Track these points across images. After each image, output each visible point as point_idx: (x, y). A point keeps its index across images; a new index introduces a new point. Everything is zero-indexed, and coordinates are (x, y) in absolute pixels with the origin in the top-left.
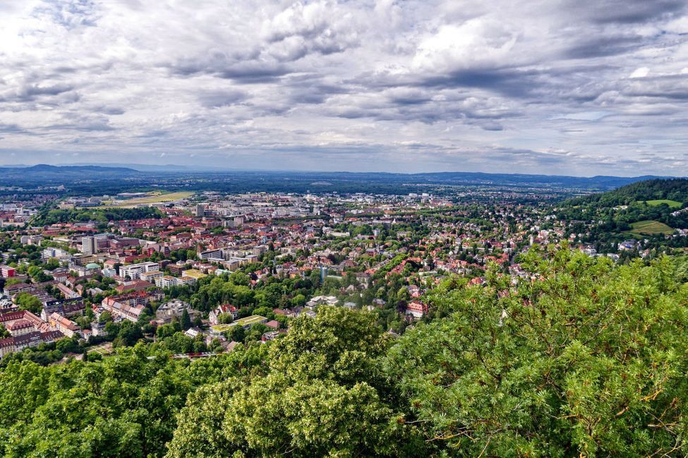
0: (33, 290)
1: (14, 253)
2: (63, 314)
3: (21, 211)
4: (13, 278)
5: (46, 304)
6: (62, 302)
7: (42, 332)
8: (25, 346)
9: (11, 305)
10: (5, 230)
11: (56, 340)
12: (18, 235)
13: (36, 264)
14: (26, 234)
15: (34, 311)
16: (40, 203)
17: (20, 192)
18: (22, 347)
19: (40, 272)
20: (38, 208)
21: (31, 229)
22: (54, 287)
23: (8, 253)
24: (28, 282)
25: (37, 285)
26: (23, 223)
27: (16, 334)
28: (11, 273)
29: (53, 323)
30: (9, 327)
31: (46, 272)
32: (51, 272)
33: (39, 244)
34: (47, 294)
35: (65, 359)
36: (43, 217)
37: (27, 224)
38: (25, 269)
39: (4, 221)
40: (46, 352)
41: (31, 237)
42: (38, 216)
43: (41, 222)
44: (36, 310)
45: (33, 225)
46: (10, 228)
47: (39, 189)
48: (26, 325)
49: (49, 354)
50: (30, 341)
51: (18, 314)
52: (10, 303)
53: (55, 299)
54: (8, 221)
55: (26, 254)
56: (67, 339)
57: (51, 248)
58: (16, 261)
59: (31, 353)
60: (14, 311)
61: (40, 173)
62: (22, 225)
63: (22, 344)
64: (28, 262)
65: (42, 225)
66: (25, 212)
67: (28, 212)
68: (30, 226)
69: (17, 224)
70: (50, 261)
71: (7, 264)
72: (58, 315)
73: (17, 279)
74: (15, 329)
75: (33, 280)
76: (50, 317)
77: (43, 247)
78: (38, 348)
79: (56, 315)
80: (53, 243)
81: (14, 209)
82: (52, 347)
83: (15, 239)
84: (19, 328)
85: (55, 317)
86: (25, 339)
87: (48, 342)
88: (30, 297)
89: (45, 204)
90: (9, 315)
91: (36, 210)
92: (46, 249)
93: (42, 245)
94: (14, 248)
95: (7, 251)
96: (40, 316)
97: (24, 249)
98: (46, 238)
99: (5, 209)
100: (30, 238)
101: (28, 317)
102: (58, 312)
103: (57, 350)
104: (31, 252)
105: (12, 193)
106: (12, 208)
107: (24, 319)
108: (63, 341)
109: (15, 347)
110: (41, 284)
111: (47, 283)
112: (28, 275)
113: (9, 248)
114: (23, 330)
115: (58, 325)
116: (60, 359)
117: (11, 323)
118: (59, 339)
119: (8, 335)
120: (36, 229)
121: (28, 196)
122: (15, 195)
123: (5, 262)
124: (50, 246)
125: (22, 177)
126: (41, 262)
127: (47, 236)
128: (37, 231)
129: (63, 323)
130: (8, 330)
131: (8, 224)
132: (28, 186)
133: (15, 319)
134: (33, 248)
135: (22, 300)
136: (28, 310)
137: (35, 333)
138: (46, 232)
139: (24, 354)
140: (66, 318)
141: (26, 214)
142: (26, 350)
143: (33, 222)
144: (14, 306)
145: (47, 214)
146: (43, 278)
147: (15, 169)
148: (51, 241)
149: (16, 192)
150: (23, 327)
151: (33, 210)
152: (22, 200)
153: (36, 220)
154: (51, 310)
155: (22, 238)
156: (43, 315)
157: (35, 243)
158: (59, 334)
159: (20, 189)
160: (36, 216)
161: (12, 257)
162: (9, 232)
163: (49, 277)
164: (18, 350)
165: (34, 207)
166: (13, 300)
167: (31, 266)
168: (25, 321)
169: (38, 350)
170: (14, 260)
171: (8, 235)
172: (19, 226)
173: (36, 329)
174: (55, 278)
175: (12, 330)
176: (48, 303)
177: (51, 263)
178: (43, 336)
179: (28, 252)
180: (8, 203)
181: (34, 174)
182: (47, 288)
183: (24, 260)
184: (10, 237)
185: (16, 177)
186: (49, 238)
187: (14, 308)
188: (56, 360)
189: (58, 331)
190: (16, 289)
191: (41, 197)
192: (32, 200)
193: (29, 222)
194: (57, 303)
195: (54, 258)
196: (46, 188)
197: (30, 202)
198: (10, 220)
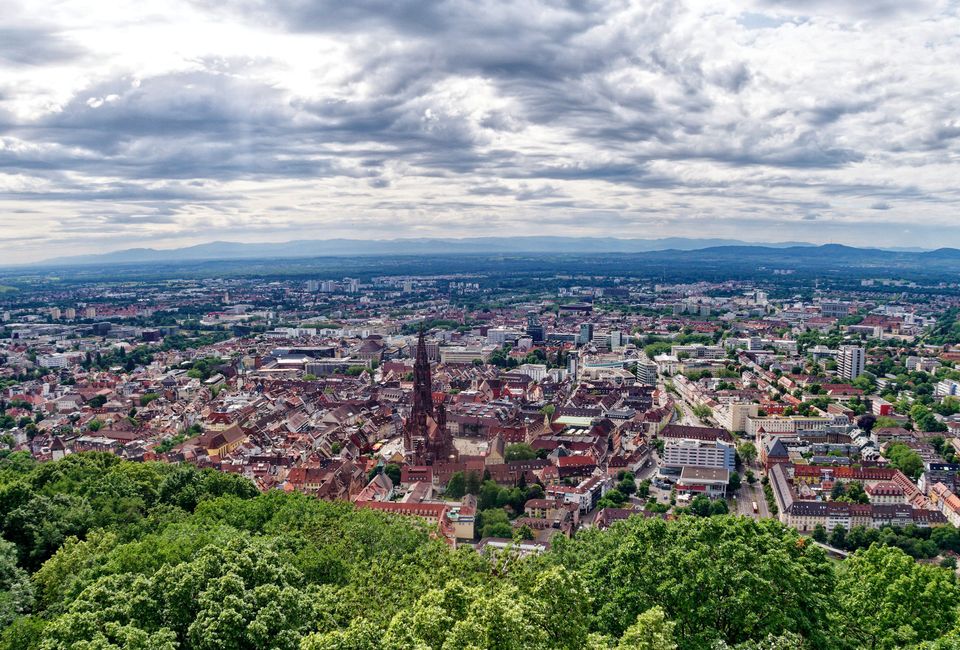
0: (913, 440)
1: (894, 381)
2: (952, 488)
3: (910, 318)
4: (887, 418)
5: (928, 467)
6: (954, 469)
7: (914, 507)
8: (886, 523)
9: (877, 457)
10: (885, 344)
11: (933, 525)
12: (903, 354)
13: (924, 402)
14: (915, 354)
15: (908, 473)
16: (940, 308)
17: (912, 289)
18: (880, 523)
19: (928, 416)
20: (936, 316)
21: (923, 347)
22: (946, 443)
23: (885, 380)
24: (909, 427)
25: (921, 435)
26: (913, 337)
27: (876, 501)
28: (885, 410)
29: (935, 498)
30: (868, 489)
31: (938, 418)
32: (945, 419)
33: (933, 373)
34: (933, 451)
35: (940, 558)
36: (943, 332)
37: (917, 340)
38: (907, 407)
39: (885, 331)
40: (914, 539)
41: (922, 359)
42: (936, 328)
43: (939, 338)
44: (912, 471)
45: (927, 342)
46: (892, 343)
47: (941, 286)
48: (894, 491)
49: (918, 543)
50: (894, 517)
51: (884, 472)
52: (877, 453)
53: (945, 462)
54: (890, 331)
55: (912, 384)
56: (950, 528)
57: (951, 381)
58: (895, 393)
59: (892, 534)
60: (881, 466)
61: (946, 261)
62: (910, 339)
63: (882, 518)
64: (914, 397)
65: (940, 343)
66: (916, 321)
67: (921, 321)
68: (922, 342)
69: (903, 338)
70: (946, 401)
71: (881, 396)
72: (945, 488)
73: (894, 420)
74: (876, 493)
75: (915, 426)
76: (931, 487)
77: (938, 378)
78: (904, 529)
79: (940, 486)
80: (955, 373)
81: (900, 315)
82: (925, 534)
83: (897, 360)
84: (882, 494)
85: (939, 489)
86: (889, 512)
87: (921, 526)
88: (907, 451)
89: (949, 311)
90: (871, 471)
91: (933, 319)
92: (943, 381)
93: (936, 374)
94: (894, 374)
95: (884, 376)
96: (916, 483)
97: (910, 376)
98: (944, 364)
99: (888, 313)
100: (919, 361)
101: (899, 480)
102: (945, 482)
103: (931, 541)
104: (920, 383)
105: (900, 290)
106: (898, 312)
107: (893, 481)
108: (944, 530)
109: (872, 520)
110: (927, 435)
111: (936, 435)
112: (909, 416)
113: (888, 372)
114: (887, 497)
115: (940, 503)
116: (932, 556)
117: (873, 484)
118: (938, 525)
119: (865, 500)
120: (931, 349)
121: (922, 296)
122: (904, 294)
123: (879, 392)
124: (950, 378)
125: (915, 266)
126: (933, 401)
127: (947, 361)
128: (933, 351)
129: (949, 502)
130: (867, 493)
131: (890, 336)
132: (925, 282)
133: (879, 479)
134: (923, 378)
135: (894, 454)
136: (901, 470)
137: (903, 507)
138: (946, 354)
139: (881, 534)
140: (956, 494)
141: (918, 323)
142: (885, 529)
143: (928, 337)
144: (881, 459)
145: (950, 326)
146: (932, 426)
147: (907, 254)
148: (952, 370)
149: (903, 289)
150: (888, 494)
151: (929, 318)
152: (914, 302)
153: (932, 335)
154: (935, 478)
155: (908, 360)
156: (922, 483)
157: (927, 370)
158: (939, 517)
159: (912, 285)
160: (933, 327)
161: (889, 387)
162: (889, 348)
163: (941, 425)
164: (874, 525)
165: (931, 313)
166: (882, 450)
167: (916, 403)
168: (892, 485)
169: (903, 534)
170: (891, 391)
171: (889, 352)
172: (905, 341)
173: (906, 501)
174: (950, 429)
175: (872, 494)
176: (932, 466)
177: (947, 404)
178: (915, 515)
179: (914, 382)
180: (892, 305)
181: (935, 263)
182: (934, 441)
183: (907, 393)
184: (891, 356)
185: (908, 266)
186: (949, 365)
187: (881, 463)
188: (926, 555)
189: (939, 513)
190: (888, 434)
191: (943, 300)
192: (929, 303)
193: (921, 336)
194: (946, 468)
195: (953, 397)
196: (952, 286)
197: (925, 306)
198: (894, 330)
